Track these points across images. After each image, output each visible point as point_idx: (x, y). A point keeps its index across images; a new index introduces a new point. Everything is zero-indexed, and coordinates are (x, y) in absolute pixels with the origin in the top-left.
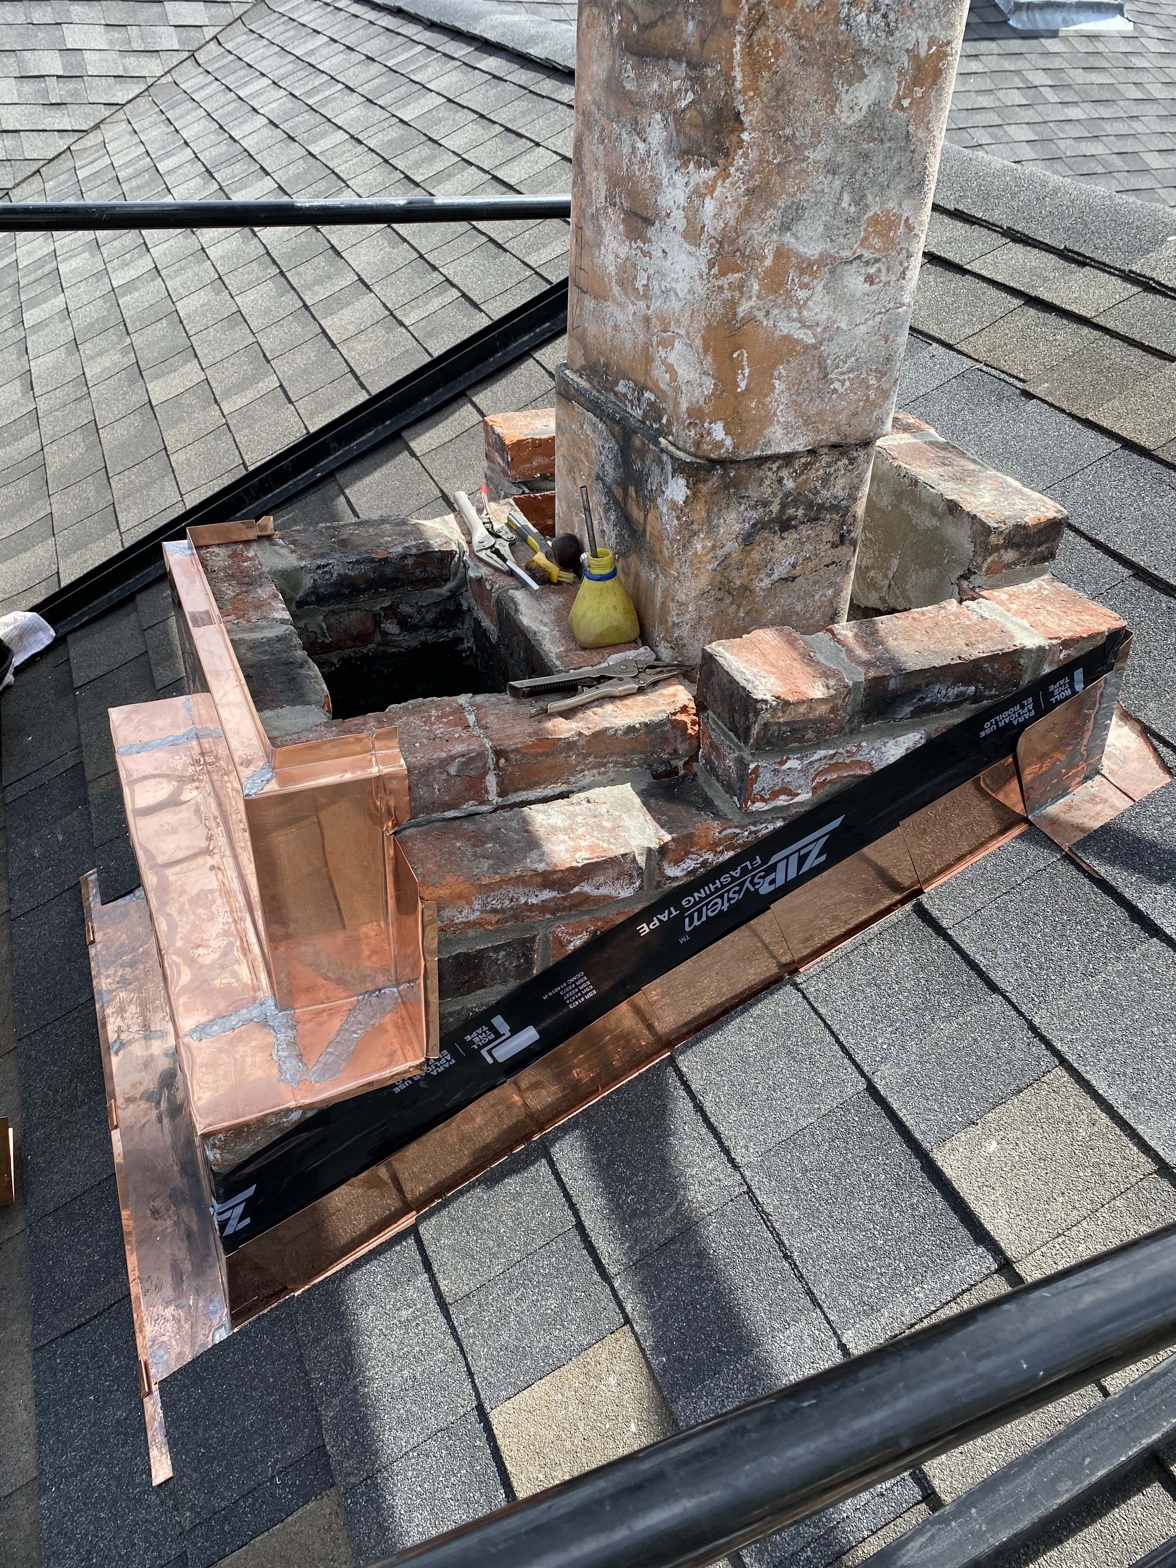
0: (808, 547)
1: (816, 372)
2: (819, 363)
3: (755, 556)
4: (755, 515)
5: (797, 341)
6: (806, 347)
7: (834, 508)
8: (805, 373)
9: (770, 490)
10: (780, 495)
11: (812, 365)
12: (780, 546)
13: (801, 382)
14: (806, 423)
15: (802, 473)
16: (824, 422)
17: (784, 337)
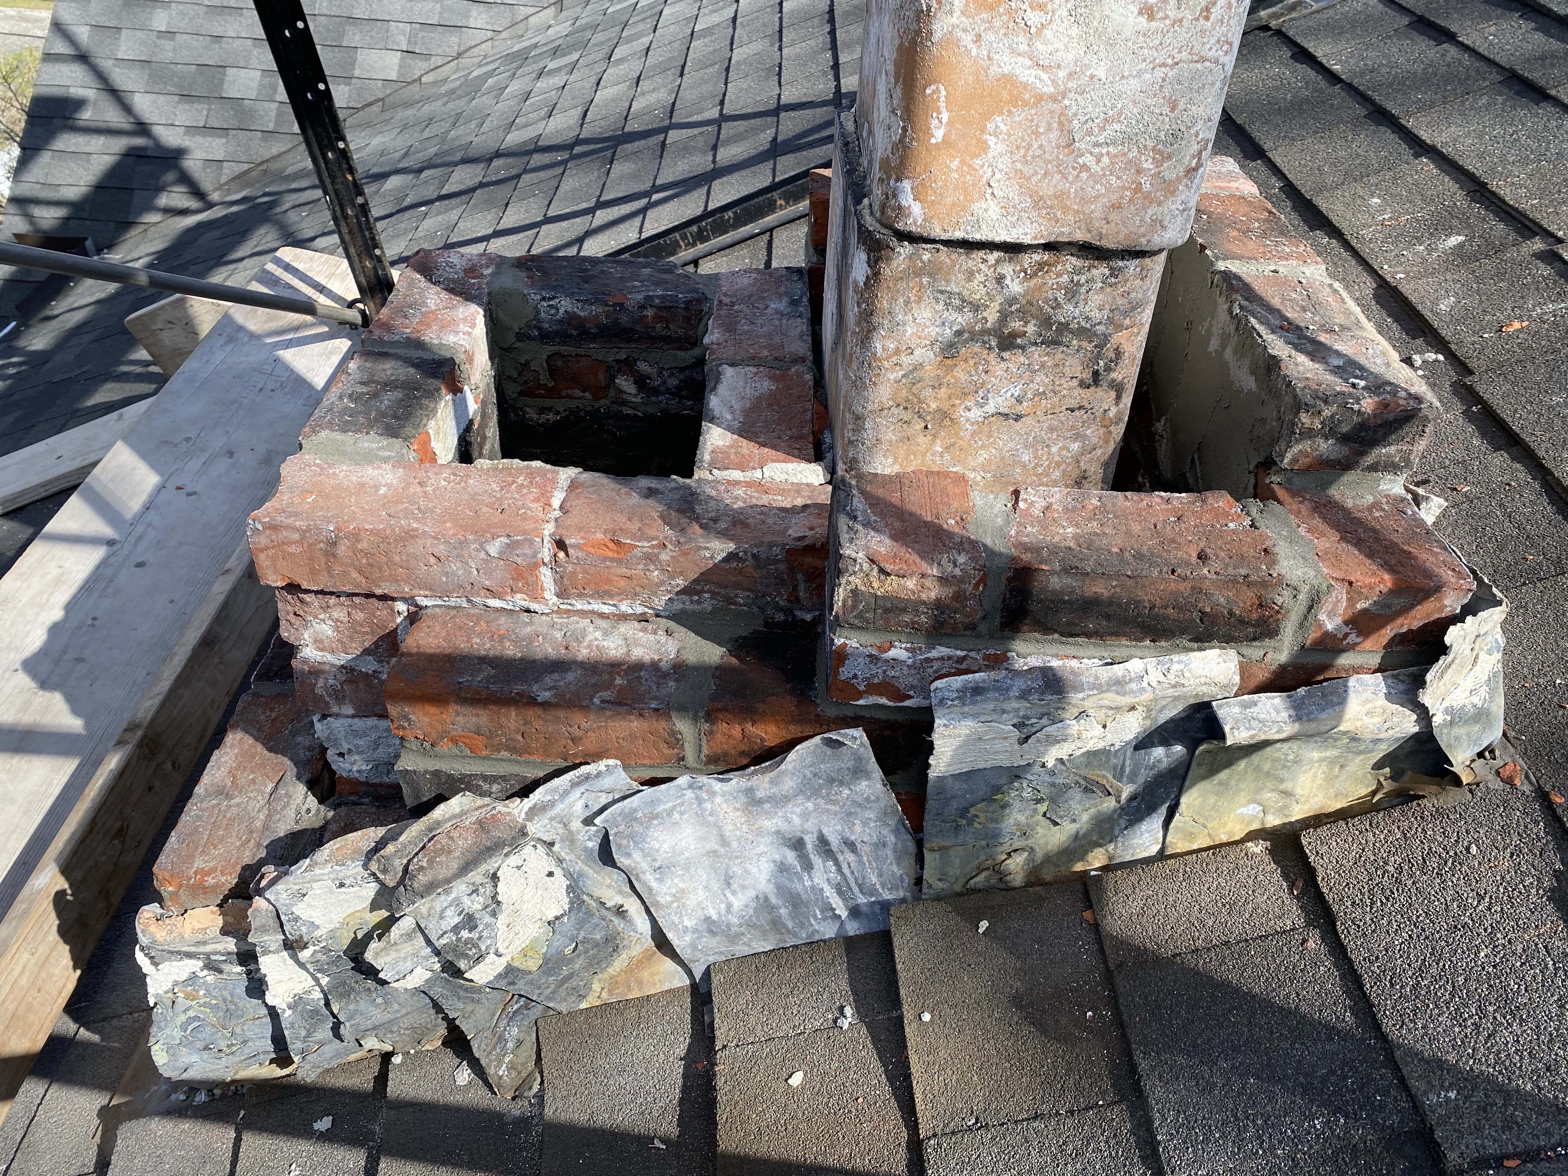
0: (1040, 378)
1: (1054, 135)
2: (1060, 123)
3: (961, 374)
4: (961, 319)
5: (1025, 86)
6: (1040, 98)
7: (1083, 333)
8: (1037, 134)
9: (983, 291)
10: (1000, 299)
11: (1049, 124)
12: (999, 369)
13: (1030, 145)
14: (1036, 205)
15: (1035, 274)
16: (1066, 209)
17: (1004, 76)
